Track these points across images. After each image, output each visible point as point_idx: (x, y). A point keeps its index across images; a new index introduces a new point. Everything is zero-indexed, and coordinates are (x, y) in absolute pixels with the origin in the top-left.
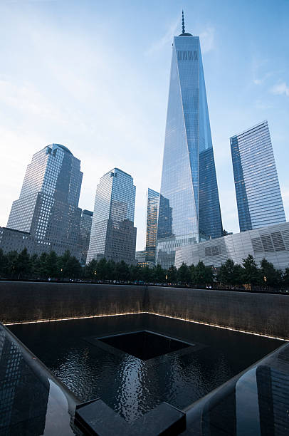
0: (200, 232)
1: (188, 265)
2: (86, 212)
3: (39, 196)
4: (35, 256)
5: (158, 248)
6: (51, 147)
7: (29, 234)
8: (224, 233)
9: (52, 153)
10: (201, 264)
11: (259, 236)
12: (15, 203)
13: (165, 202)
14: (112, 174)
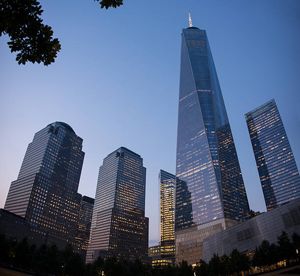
0: (225, 216)
1: (220, 255)
2: (86, 199)
3: (37, 178)
4: (34, 246)
5: (178, 241)
6: (54, 125)
7: (25, 219)
8: (253, 214)
9: (54, 131)
10: (235, 252)
11: (288, 211)
12: (13, 183)
13: (182, 186)
14: (118, 154)
